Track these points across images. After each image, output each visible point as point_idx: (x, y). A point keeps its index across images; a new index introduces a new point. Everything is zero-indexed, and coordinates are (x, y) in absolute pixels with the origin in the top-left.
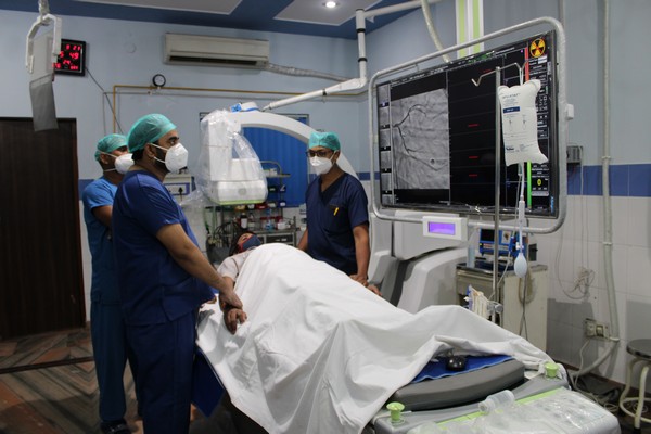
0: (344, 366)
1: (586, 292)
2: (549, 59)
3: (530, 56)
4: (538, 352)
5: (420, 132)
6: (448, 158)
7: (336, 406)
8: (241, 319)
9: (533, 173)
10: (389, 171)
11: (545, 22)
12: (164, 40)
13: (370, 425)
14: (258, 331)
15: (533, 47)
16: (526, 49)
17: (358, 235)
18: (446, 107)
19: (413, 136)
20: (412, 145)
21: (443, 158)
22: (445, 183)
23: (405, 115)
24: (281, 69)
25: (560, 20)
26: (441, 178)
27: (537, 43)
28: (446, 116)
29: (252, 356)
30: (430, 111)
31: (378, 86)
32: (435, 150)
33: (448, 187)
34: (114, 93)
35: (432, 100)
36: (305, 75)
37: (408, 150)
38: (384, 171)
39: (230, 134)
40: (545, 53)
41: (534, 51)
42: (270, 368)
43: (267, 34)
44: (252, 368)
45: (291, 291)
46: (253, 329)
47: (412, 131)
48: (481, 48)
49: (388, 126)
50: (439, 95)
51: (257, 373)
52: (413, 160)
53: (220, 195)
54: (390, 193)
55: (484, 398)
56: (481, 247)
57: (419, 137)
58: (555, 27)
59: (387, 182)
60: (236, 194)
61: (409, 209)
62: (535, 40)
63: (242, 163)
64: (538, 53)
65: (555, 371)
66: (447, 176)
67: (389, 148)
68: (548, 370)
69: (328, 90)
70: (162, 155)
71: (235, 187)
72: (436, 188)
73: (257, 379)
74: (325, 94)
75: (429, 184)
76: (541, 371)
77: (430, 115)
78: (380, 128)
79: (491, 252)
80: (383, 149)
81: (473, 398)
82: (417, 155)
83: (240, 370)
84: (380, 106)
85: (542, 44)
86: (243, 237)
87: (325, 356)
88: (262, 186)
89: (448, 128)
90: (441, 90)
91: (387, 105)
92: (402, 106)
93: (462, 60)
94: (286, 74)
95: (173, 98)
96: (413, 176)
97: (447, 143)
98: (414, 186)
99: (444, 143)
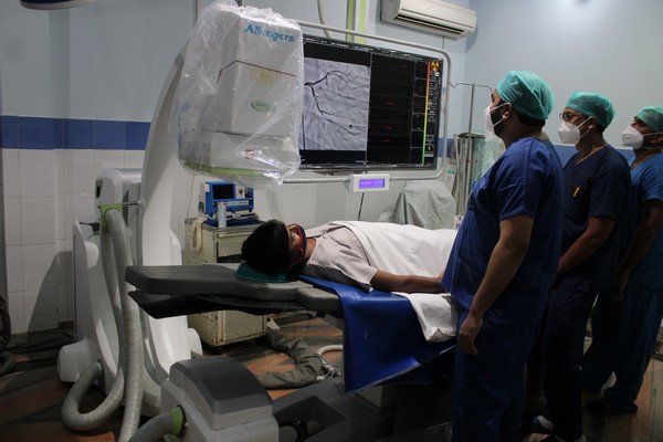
2: (440, 75)
5: (339, 98)
6: (367, 125)
9: (426, 142)
16: (428, 64)
18: (369, 82)
19: (330, 99)
20: (328, 107)
21: (361, 125)
22: (362, 146)
23: (322, 77)
26: (360, 142)
27: (435, 63)
28: (368, 90)
30: (352, 81)
33: (365, 149)
35: (354, 73)
37: (322, 112)
41: (433, 67)
47: (329, 94)
50: (363, 70)
52: (327, 123)
57: (335, 101)
62: (434, 60)
64: (435, 69)
66: (365, 140)
72: (353, 149)
75: (345, 146)
77: (350, 85)
82: (332, 118)
85: (437, 65)
89: (368, 100)
90: (364, 67)
92: (318, 67)
96: (327, 138)
97: (367, 113)
98: (328, 147)
99: (363, 111)
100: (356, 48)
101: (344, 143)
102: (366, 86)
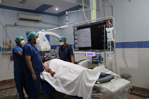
0: (86, 77)
1: (112, 67)
2: (111, 23)
3: (108, 23)
4: (115, 73)
5: (84, 36)
7: (86, 84)
8: (54, 73)
9: (109, 43)
10: (77, 44)
11: (111, 17)
12: (18, 15)
13: (94, 87)
14: (60, 75)
15: (108, 21)
16: (107, 21)
17: (72, 57)
18: (90, 31)
19: (83, 37)
20: (82, 39)
21: (90, 41)
22: (90, 46)
23: (81, 33)
24: (44, 22)
25: (113, 17)
26: (89, 45)
27: (109, 21)
28: (90, 33)
29: (59, 80)
30: (86, 32)
31: (74, 27)
32: (88, 39)
33: (91, 46)
34: (6, 26)
35: (87, 30)
36: (49, 24)
38: (76, 44)
39: (43, 36)
40: (111, 22)
41: (108, 22)
42: (65, 82)
43: (41, 15)
44: (59, 83)
45: (66, 67)
46: (59, 75)
47: (82, 36)
48: (96, 21)
49: (76, 35)
50: (89, 29)
51: (61, 83)
52: (82, 42)
53: (42, 49)
54: (77, 48)
55: (110, 80)
56: (92, 59)
57: (84, 37)
58: (112, 18)
59: (76, 46)
60: (45, 49)
61: (82, 51)
62: (109, 20)
63: (46, 42)
64: (109, 22)
65: (119, 76)
66: (91, 44)
67: (77, 39)
68: (117, 76)
69: (60, 27)
70: (35, 40)
71: (45, 47)
72: (88, 47)
73: (61, 84)
74: (59, 28)
75: (86, 46)
76: (116, 76)
77: (86, 33)
78: (75, 35)
79: (95, 60)
80: (75, 39)
81: (109, 81)
82: (83, 40)
83: (56, 83)
84: (74, 31)
85: (110, 21)
86: (46, 58)
87: (82, 76)
88: (50, 47)
89: (90, 35)
90: (89, 28)
91: (76, 31)
92: (80, 31)
93: (93, 23)
94: (45, 23)
95: (20, 28)
96: (83, 45)
97: (91, 38)
98: (83, 47)
99: (90, 38)
100: (87, 25)
101: (86, 45)
102: (90, 32)
